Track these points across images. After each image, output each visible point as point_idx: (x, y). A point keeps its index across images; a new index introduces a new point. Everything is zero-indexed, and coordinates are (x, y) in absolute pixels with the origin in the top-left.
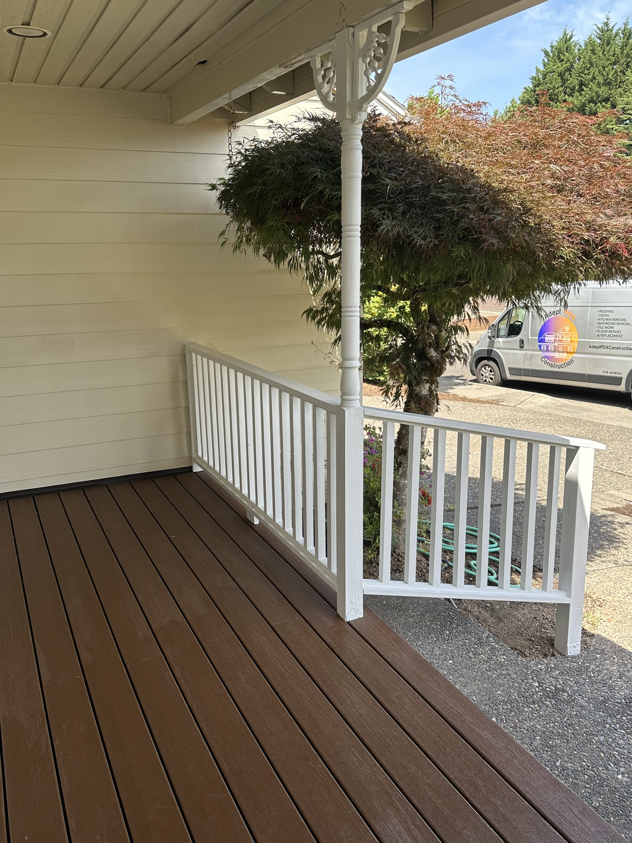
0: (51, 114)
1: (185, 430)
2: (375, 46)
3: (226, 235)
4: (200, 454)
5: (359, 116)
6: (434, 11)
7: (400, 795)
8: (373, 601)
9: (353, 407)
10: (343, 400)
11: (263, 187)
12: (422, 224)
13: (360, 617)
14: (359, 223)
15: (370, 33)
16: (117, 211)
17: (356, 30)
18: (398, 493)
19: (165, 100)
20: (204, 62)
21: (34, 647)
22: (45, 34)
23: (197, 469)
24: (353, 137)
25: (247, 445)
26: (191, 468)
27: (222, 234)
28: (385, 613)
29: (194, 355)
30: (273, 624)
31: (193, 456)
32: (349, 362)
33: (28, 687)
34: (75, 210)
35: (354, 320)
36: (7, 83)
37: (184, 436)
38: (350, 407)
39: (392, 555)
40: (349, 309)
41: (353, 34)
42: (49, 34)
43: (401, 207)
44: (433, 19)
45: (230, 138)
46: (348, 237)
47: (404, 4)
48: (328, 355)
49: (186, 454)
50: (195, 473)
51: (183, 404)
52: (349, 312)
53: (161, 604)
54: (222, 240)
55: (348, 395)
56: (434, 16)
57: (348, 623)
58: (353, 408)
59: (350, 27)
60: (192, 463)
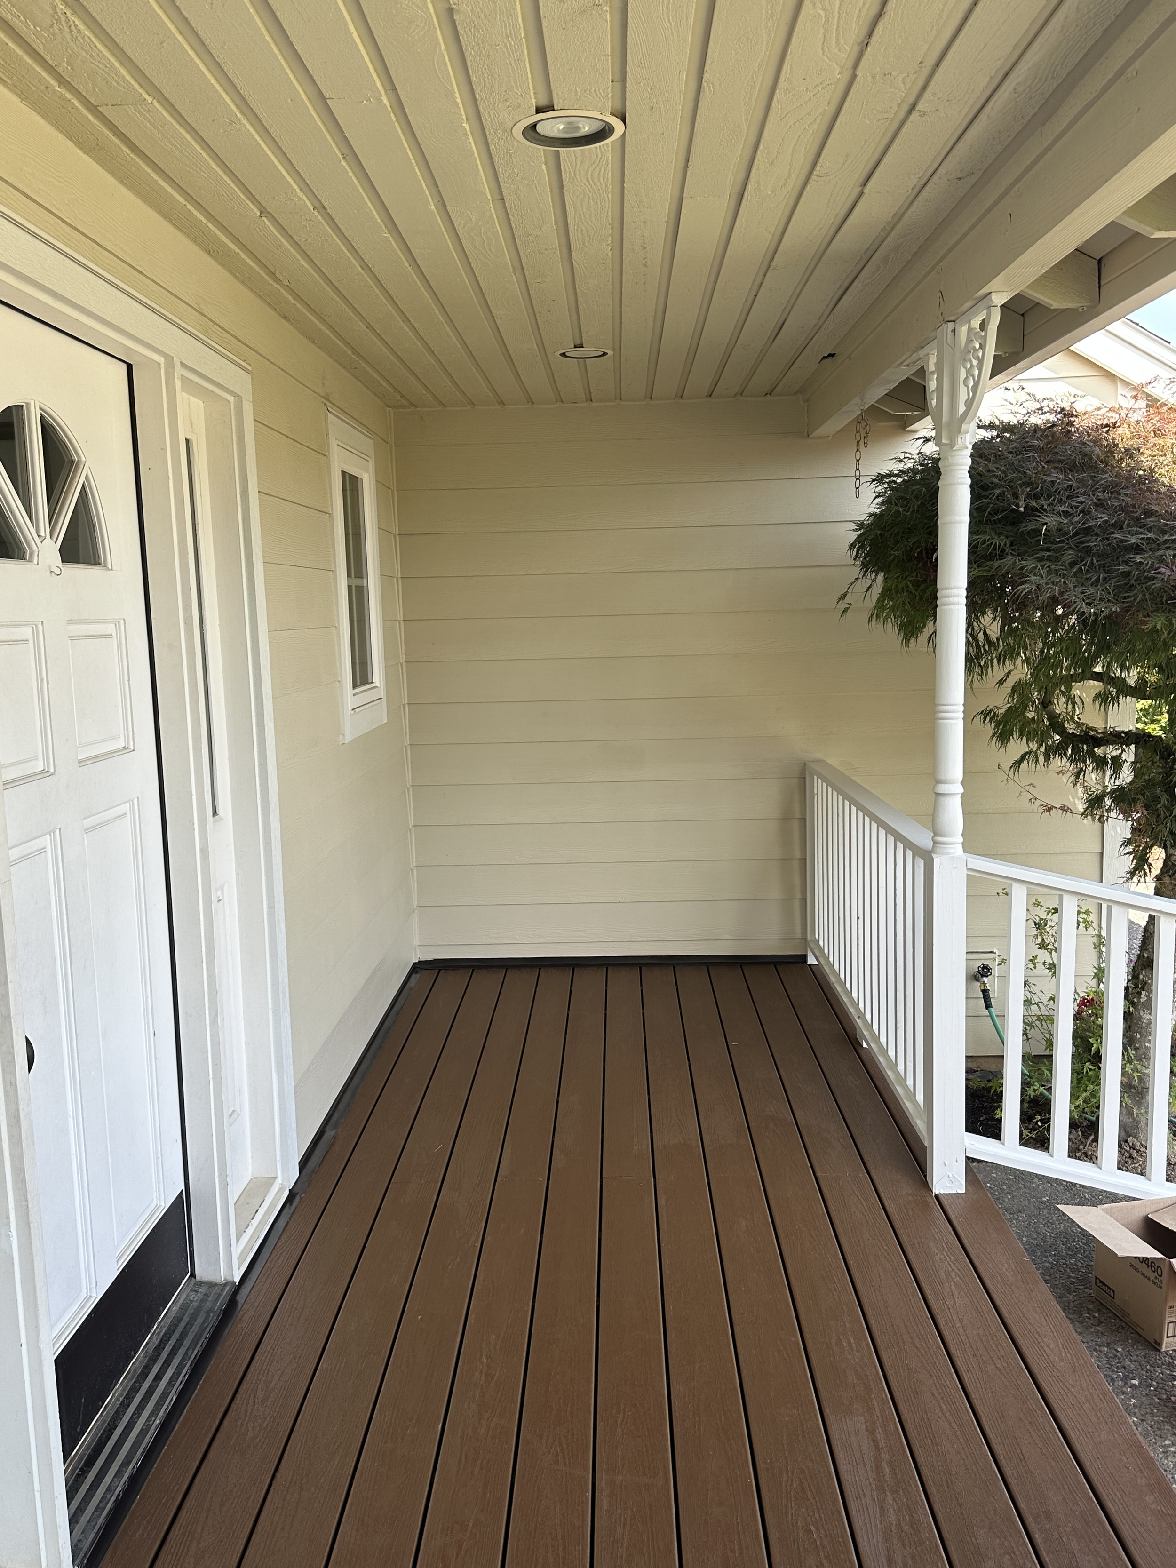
0: (640, 439)
1: (798, 895)
2: (975, 347)
3: (848, 599)
4: (817, 936)
5: (960, 440)
6: (1102, 275)
7: (884, 1396)
8: (1026, 1193)
9: (948, 854)
10: (935, 843)
11: (879, 532)
12: (1098, 580)
13: (959, 1191)
14: (964, 584)
15: (970, 330)
16: (719, 567)
17: (957, 325)
18: (1138, 1036)
19: (802, 403)
20: (831, 355)
21: (504, 1139)
22: (605, 354)
23: (811, 960)
24: (953, 468)
25: (858, 918)
26: (805, 957)
27: (843, 597)
28: (1036, 1213)
29: (815, 777)
30: (819, 1174)
31: (809, 938)
32: (943, 785)
33: (479, 1178)
34: (661, 569)
35: (951, 724)
36: (586, 404)
37: (797, 904)
38: (943, 854)
39: (1120, 1146)
40: (944, 707)
41: (954, 331)
42: (610, 353)
43: (1069, 556)
44: (1099, 288)
45: (858, 460)
46: (945, 605)
47: (993, 298)
48: (1027, 788)
49: (799, 935)
50: (810, 965)
51: (798, 854)
52: (943, 712)
53: (677, 1121)
54: (843, 605)
55: (941, 836)
56: (1102, 283)
57: (937, 1196)
58: (947, 856)
59: (949, 321)
60: (806, 951)
